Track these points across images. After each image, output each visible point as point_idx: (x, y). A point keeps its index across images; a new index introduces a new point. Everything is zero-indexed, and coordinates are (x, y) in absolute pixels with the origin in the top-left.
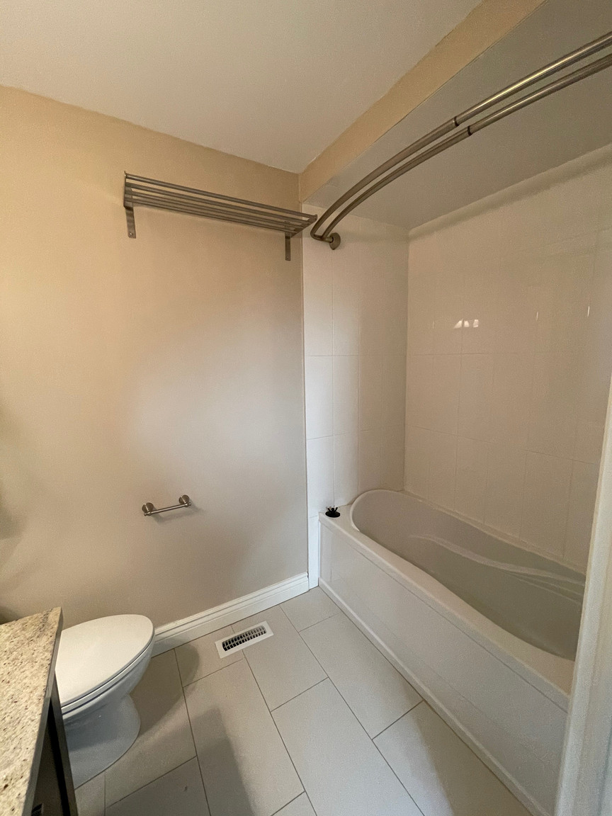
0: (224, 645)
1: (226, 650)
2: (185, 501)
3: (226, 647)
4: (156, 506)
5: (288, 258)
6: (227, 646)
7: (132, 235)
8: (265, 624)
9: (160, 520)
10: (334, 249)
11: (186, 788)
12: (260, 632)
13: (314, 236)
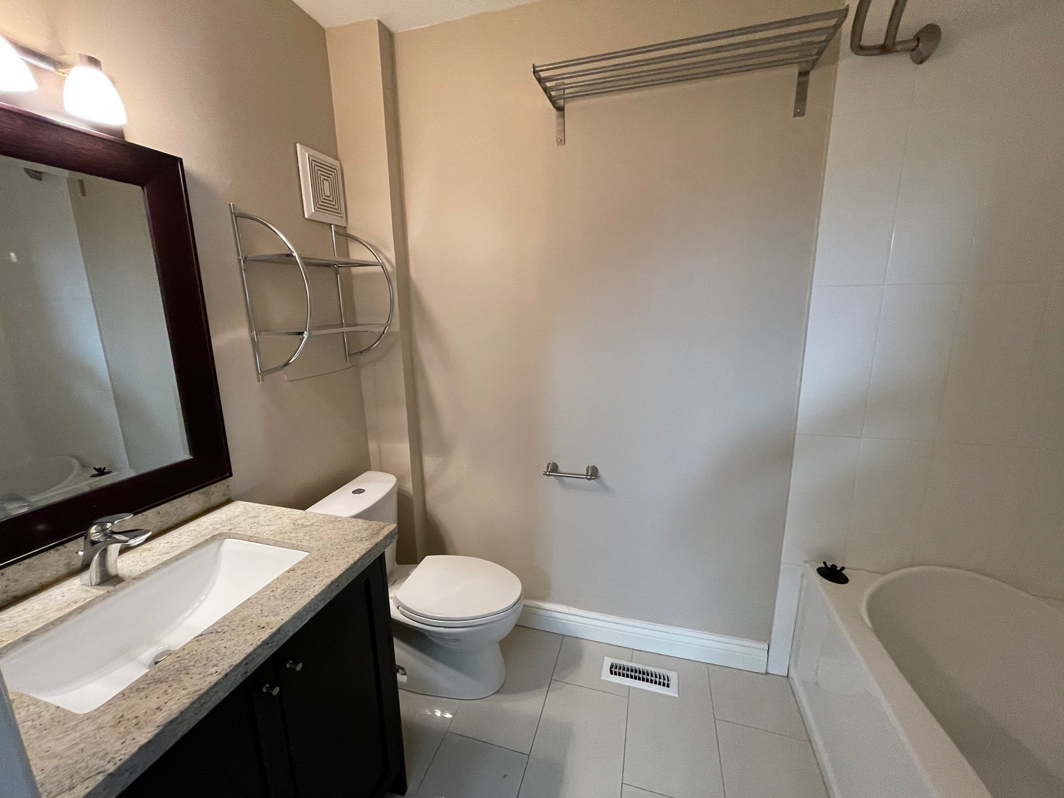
0: (612, 667)
1: (611, 673)
2: (593, 473)
3: (613, 670)
4: (562, 468)
5: (800, 110)
6: (615, 670)
7: (562, 142)
8: (673, 677)
9: (564, 485)
10: (921, 62)
11: (505, 776)
12: (662, 681)
13: (858, 48)
